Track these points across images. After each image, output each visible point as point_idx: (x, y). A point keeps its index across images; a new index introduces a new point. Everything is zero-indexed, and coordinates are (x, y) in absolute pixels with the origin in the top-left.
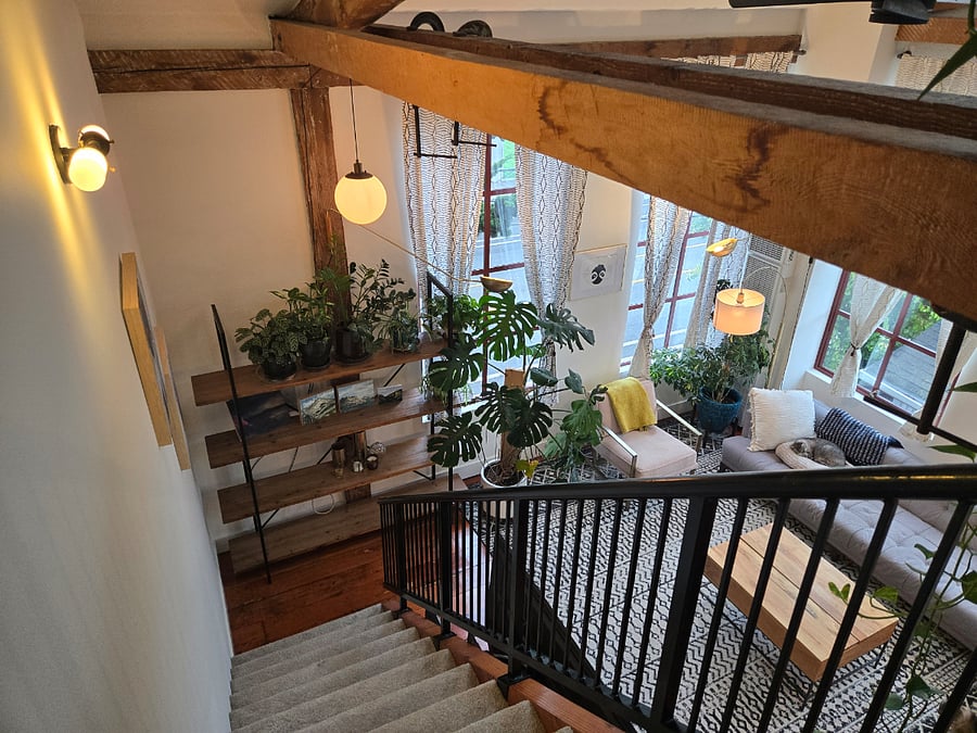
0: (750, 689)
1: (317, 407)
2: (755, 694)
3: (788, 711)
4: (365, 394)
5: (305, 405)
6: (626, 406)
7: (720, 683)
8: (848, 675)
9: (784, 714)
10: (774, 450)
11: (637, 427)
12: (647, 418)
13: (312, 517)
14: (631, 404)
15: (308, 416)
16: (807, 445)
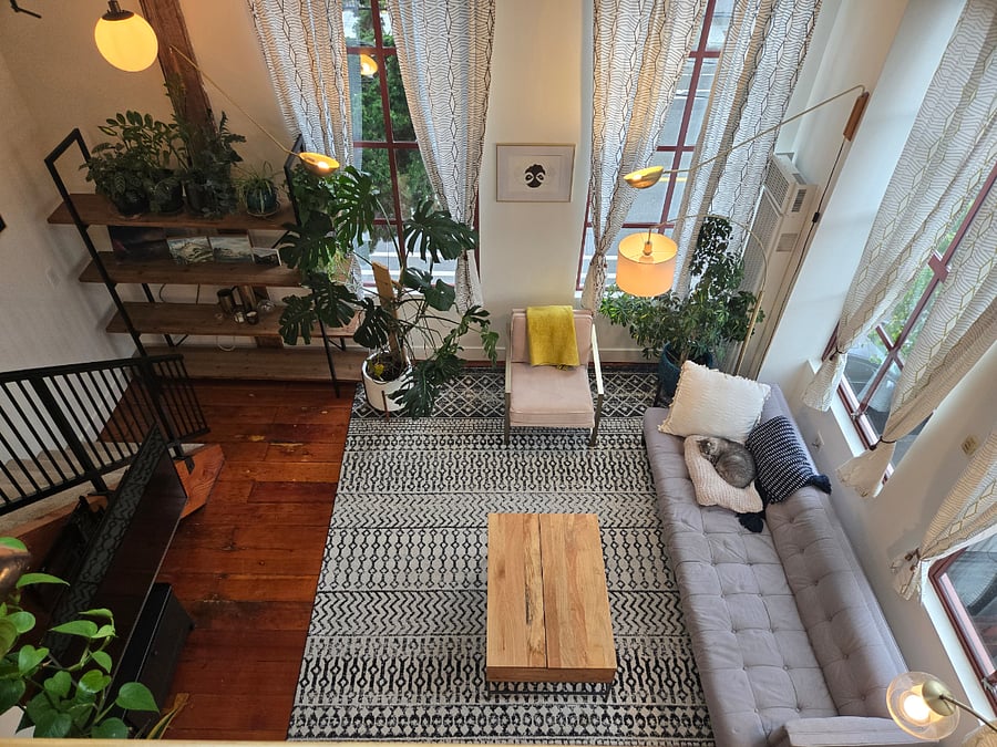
0: (459, 657)
1: (189, 250)
2: (459, 663)
3: (474, 694)
4: (242, 250)
5: (175, 245)
6: (546, 337)
7: (437, 639)
8: (569, 693)
9: (468, 694)
10: (685, 438)
11: (555, 363)
12: (566, 357)
13: (216, 349)
14: (552, 335)
15: (179, 257)
16: (716, 446)
